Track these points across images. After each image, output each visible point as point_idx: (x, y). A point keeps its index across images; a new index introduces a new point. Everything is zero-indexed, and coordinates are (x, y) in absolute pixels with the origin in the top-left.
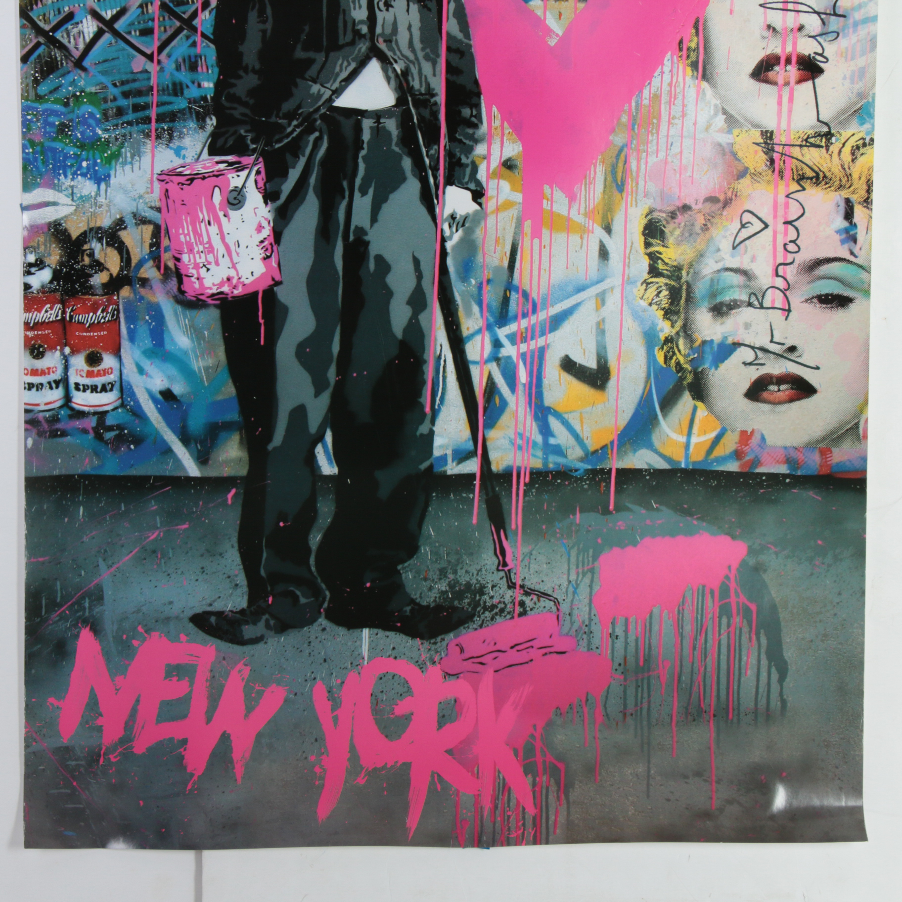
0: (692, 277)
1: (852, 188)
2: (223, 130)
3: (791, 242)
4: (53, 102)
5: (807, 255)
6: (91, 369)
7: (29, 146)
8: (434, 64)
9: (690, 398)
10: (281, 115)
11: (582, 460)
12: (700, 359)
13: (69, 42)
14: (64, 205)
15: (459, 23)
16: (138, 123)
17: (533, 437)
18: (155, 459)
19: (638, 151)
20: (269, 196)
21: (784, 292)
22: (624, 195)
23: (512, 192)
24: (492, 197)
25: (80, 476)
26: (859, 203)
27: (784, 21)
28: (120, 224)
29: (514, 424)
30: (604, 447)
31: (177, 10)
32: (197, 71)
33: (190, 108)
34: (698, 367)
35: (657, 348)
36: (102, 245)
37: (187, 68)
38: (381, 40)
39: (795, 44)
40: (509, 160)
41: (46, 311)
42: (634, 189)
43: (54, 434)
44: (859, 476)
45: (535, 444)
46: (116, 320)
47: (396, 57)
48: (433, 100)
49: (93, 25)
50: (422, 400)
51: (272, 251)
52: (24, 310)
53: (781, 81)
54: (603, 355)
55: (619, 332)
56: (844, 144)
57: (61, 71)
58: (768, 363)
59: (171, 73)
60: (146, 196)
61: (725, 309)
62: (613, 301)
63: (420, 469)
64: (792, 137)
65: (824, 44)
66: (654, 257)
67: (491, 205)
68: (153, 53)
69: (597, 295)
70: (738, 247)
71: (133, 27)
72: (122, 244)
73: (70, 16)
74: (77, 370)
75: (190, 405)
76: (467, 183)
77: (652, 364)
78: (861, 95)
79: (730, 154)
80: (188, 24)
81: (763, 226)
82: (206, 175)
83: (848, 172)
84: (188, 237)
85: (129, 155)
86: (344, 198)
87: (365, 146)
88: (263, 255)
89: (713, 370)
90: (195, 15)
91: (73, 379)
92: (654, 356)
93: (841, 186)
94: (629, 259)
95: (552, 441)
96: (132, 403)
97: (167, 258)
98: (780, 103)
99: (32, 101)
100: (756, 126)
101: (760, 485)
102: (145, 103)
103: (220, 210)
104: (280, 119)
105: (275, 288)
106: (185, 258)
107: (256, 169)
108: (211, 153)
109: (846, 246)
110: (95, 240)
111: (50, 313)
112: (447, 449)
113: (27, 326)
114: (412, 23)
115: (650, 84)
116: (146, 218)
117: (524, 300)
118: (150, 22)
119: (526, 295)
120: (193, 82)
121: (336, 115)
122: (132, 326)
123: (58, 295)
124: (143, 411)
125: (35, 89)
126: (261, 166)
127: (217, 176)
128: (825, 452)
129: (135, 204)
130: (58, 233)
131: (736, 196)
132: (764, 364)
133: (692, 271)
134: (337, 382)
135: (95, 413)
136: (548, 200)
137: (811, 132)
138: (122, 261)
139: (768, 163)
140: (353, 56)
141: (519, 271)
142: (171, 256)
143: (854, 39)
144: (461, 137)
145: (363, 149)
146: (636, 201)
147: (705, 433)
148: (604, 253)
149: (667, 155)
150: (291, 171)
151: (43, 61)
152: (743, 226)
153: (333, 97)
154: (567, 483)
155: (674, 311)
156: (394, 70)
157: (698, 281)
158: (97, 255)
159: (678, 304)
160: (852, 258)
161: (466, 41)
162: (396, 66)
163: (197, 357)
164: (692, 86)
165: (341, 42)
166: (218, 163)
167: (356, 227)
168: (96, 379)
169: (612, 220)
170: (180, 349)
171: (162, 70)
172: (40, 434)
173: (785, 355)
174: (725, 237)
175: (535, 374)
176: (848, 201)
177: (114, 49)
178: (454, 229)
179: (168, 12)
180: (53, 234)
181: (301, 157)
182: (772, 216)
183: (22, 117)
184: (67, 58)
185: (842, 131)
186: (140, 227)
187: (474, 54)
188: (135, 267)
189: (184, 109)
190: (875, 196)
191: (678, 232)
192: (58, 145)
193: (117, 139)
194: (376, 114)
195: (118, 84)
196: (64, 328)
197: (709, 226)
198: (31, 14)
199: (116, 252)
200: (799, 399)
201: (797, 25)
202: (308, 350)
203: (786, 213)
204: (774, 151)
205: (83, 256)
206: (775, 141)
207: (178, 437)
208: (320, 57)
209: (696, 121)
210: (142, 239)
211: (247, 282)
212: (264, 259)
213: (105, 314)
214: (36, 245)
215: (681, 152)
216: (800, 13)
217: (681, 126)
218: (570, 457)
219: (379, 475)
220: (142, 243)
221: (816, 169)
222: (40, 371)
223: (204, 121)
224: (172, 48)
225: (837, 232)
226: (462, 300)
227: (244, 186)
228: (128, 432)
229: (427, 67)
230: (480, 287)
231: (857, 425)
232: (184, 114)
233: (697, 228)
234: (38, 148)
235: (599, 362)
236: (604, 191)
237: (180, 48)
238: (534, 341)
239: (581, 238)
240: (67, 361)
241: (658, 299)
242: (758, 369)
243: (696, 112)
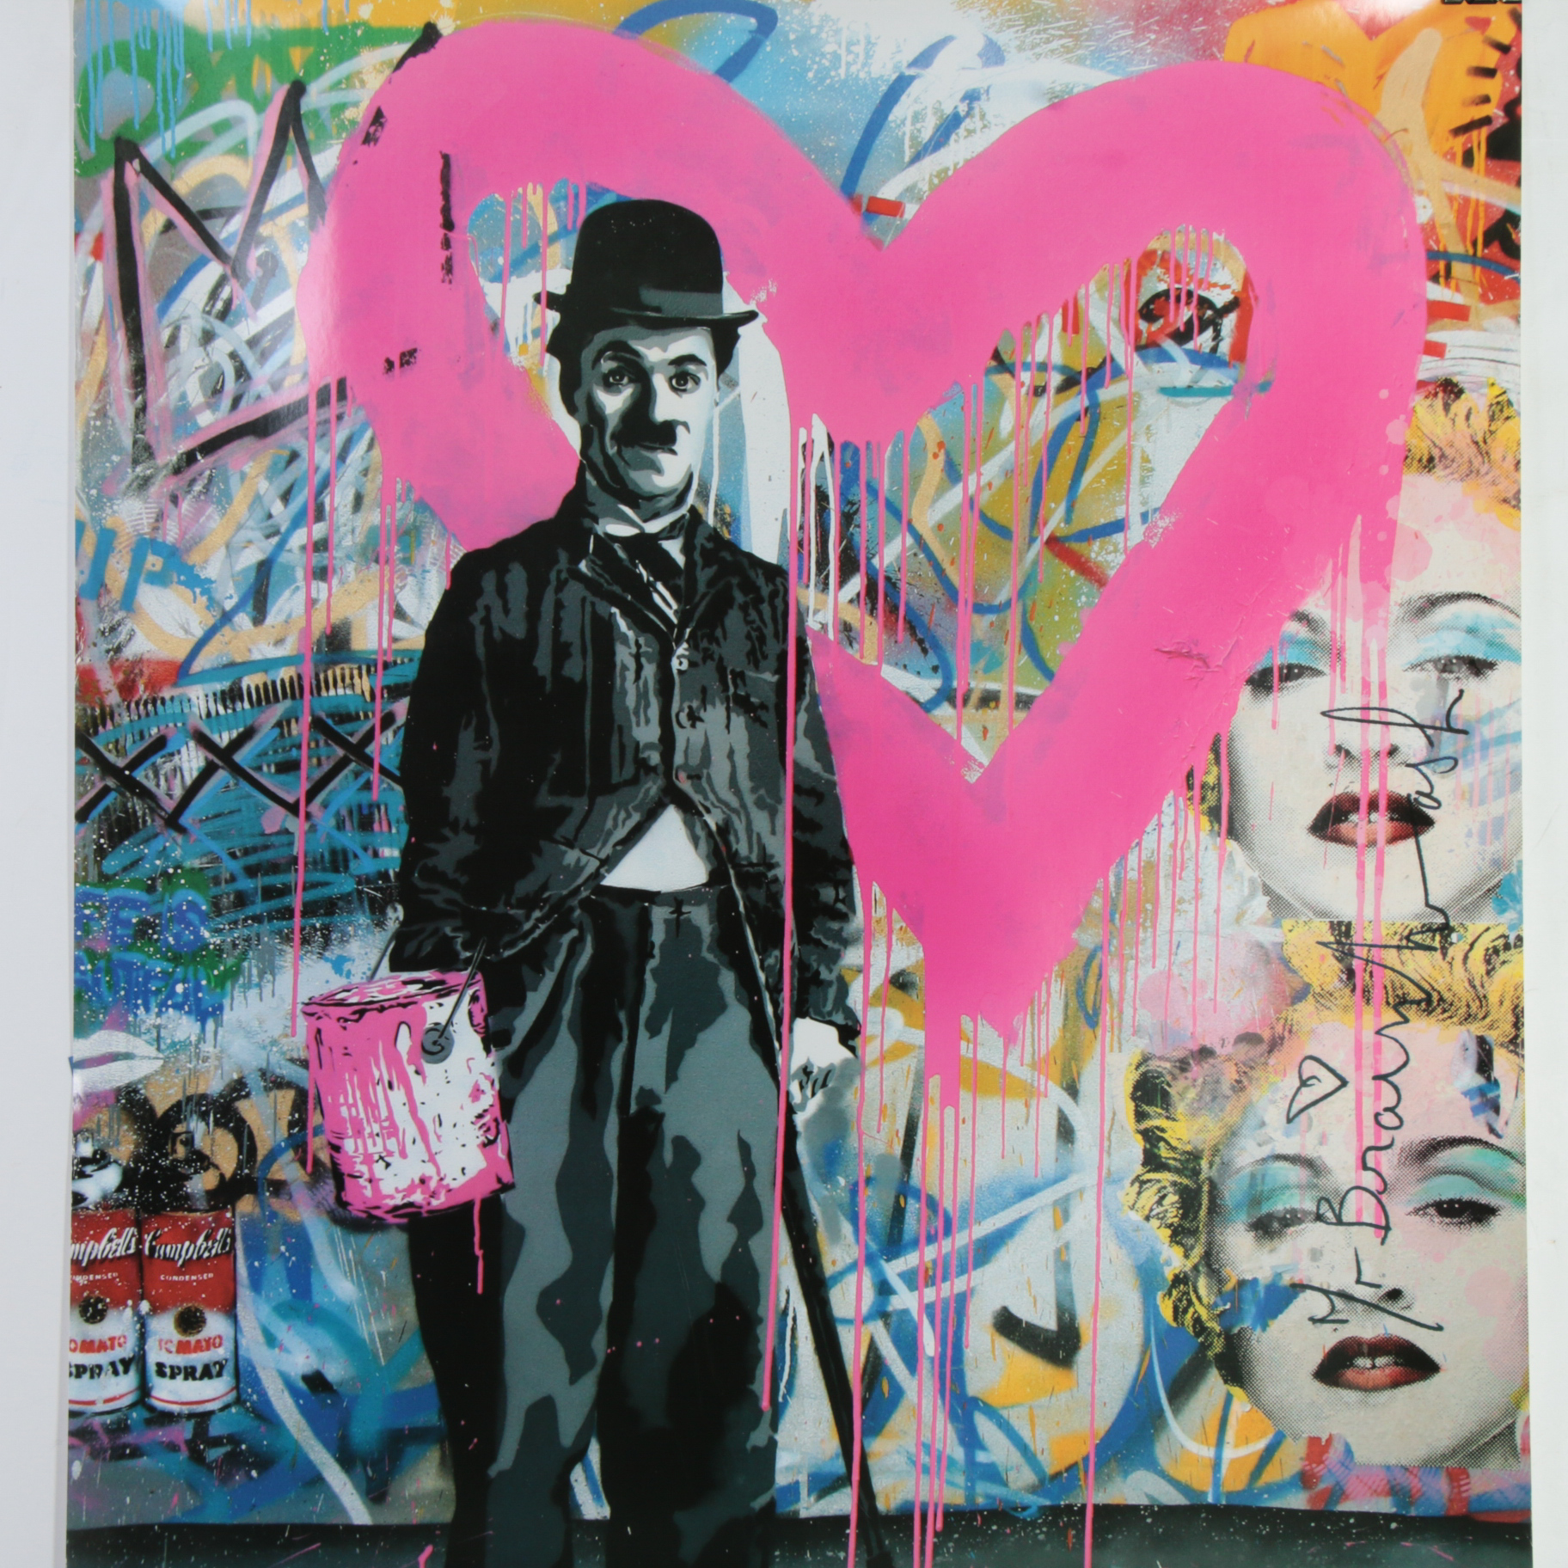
0: (1218, 1171)
1: (1488, 1020)
2: (415, 928)
3: (1386, 1110)
4: (129, 886)
5: (1416, 1132)
6: (184, 1338)
7: (85, 959)
8: (773, 813)
9: (1220, 1381)
10: (513, 901)
11: (1034, 1490)
12: (1236, 1312)
13: (158, 785)
14: (143, 1058)
15: (814, 747)
16: (271, 918)
17: (948, 1451)
18: (293, 1495)
19: (1122, 957)
20: (492, 1039)
21: (1377, 1196)
22: (1099, 1031)
23: (907, 1028)
24: (873, 1037)
25: (163, 1526)
26: (1502, 1045)
27: (1364, 740)
28: (238, 1088)
29: (915, 1427)
30: (1072, 1468)
31: (340, 729)
32: (372, 829)
33: (360, 892)
34: (1232, 1326)
35: (1160, 1294)
36: (208, 1124)
37: (356, 825)
38: (683, 775)
39: (1383, 778)
40: (901, 973)
41: (110, 1240)
42: (1116, 1021)
43: (119, 1454)
44: (1518, 1519)
45: (952, 1462)
46: (229, 1252)
47: (708, 804)
48: (770, 874)
49: (198, 757)
50: (755, 1387)
51: (498, 1133)
52: (73, 1238)
53: (1361, 839)
54: (1067, 1305)
55: (1094, 1268)
56: (1472, 945)
57: (142, 835)
58: (1353, 1319)
59: (328, 834)
60: (284, 1040)
61: (1276, 1225)
62: (1083, 1213)
63: (753, 1509)
64: (1384, 932)
65: (1433, 778)
66: (1152, 1138)
67: (871, 1051)
68: (298, 802)
69: (1056, 1203)
70: (1296, 1120)
71: (265, 758)
72: (241, 1122)
73: (160, 743)
74: (161, 1341)
75: (354, 1399)
76: (830, 1014)
77: (1152, 1321)
78: (1498, 864)
79: (1277, 961)
80: (358, 752)
81: (1338, 1083)
82: (386, 1004)
83: (1481, 992)
84: (353, 1110)
85: (255, 971)
86: (620, 1039)
87: (656, 951)
88: (483, 1139)
89: (1258, 1330)
90: (369, 737)
91: (154, 1356)
92: (1156, 1307)
93: (1470, 1015)
94: (1110, 1140)
95: (981, 1457)
96: (255, 1397)
97: (318, 1146)
98: (1361, 876)
99: (94, 885)
100: (1322, 914)
101: (1345, 1533)
102: (283, 884)
103: (410, 1062)
104: (512, 908)
105: (502, 1196)
106: (349, 1145)
107: (470, 992)
108: (396, 966)
109: (1482, 1118)
110: (195, 1117)
111: (117, 1243)
112: (799, 1472)
113: (76, 1263)
114: (736, 748)
115: (1139, 844)
116: (283, 1078)
117: (930, 1213)
118: (294, 750)
119: (932, 1204)
120: (365, 849)
121: (606, 900)
122: (256, 1264)
123: (130, 1212)
124: (273, 1411)
125: (99, 864)
126: (479, 987)
127: (404, 1006)
128: (1457, 1476)
129: (264, 1054)
130: (132, 1106)
131: (1290, 1031)
132: (1345, 1321)
133: (1217, 1160)
134: (608, 1357)
135: (190, 1416)
136: (968, 1041)
137: (1416, 924)
138: (240, 1152)
139: (1344, 977)
140: (637, 802)
141: (920, 1163)
142: (325, 1142)
143: (1483, 769)
144: (820, 937)
145: (653, 956)
146: (1120, 1043)
147: (1247, 1441)
148: (1066, 1132)
149: (1170, 964)
150: (530, 996)
151: (114, 818)
152: (1304, 1083)
153: (602, 871)
154: (1008, 1531)
155: (1189, 1229)
156: (706, 824)
157: (1229, 1177)
158: (200, 1142)
159: (1195, 1218)
160: (1492, 1139)
161: (826, 775)
162: (707, 818)
163: (367, 1317)
164: (1210, 847)
165: (615, 779)
166: (406, 983)
167: (642, 1089)
168: (193, 1356)
169: (1079, 1074)
170: (339, 1303)
171: (313, 828)
172: (95, 1454)
173: (1383, 1305)
174: (1273, 1102)
175: (950, 1339)
176: (1482, 1041)
177: (232, 795)
178: (809, 1092)
179: (324, 734)
180: (124, 1107)
181: (547, 971)
182: (1353, 1066)
183: (76, 912)
184: (152, 811)
185: (1467, 923)
186: (272, 1094)
187: (841, 798)
188: (263, 1161)
189: (349, 894)
190: (1528, 1033)
191: (1192, 1094)
192: (136, 958)
193: (235, 946)
194: (676, 899)
195: (238, 854)
196: (141, 1269)
197: (1246, 1083)
198: (94, 741)
199: (230, 1137)
200: (1408, 1381)
201: (1387, 747)
202: (558, 1301)
203: (1377, 1061)
204: (1353, 956)
205: (174, 1144)
206: (1355, 939)
207: (334, 1456)
208: (580, 805)
209: (1218, 905)
210: (275, 1113)
211: (454, 1185)
212: (484, 1145)
213: (210, 1243)
214: (94, 1126)
215: (1195, 958)
216: (1391, 727)
217: (1193, 914)
218: (1011, 1485)
219: (682, 1519)
220: (275, 1122)
221: (1426, 987)
222: (97, 1344)
223: (383, 913)
224: (331, 792)
225: (1466, 1093)
226: (824, 1213)
227: (450, 1021)
228: (247, 1448)
229: (760, 820)
230: (854, 1190)
231: (1511, 1428)
232: (349, 902)
233: (1225, 1087)
234: (102, 964)
235: (1060, 1319)
236: (1064, 1026)
237: (344, 792)
238: (948, 1283)
239: (1027, 1105)
240: (143, 1325)
241: (1161, 1209)
242: (1335, 1330)
243: (1219, 891)
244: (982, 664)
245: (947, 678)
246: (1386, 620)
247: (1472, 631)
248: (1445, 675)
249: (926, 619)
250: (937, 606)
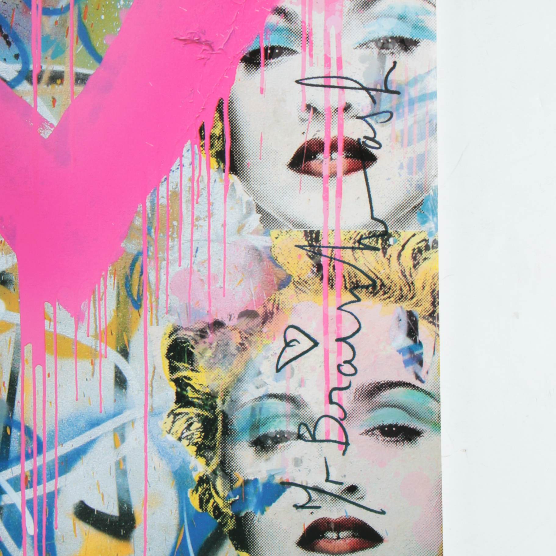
0: (229, 406)
1: (415, 300)
3: (345, 362)
5: (366, 377)
9: (233, 548)
12: (243, 501)
19: (157, 259)
21: (339, 421)
22: (142, 311)
23: (8, 312)
26: (424, 317)
27: (327, 100)
34: (240, 511)
35: (190, 491)
39: (341, 127)
40: (2, 273)
42: (154, 304)
53: (326, 172)
54: (125, 499)
55: (143, 473)
56: (403, 247)
58: (324, 506)
61: (270, 442)
62: (135, 436)
65: (375, 127)
66: (181, 384)
69: (115, 430)
70: (283, 370)
77: (185, 508)
78: (422, 188)
79: (268, 260)
81: (312, 344)
83: (410, 280)
89: (259, 514)
92: (187, 499)
93: (402, 296)
94: (152, 386)
98: (326, 198)
100: (298, 225)
109: (411, 368)
115: (167, 179)
117: (28, 438)
119: (29, 433)
131: (278, 309)
132: (319, 507)
133: (228, 398)
136: (50, 320)
137: (364, 232)
139: (315, 269)
141: (20, 404)
143: (410, 120)
146: (157, 319)
148: (121, 381)
149: (192, 264)
152: (287, 344)
155: (209, 446)
157: (236, 410)
159: (213, 438)
160: (417, 383)
164: (218, 180)
169: (129, 341)
173: (344, 496)
174: (267, 358)
175: (44, 524)
176: (410, 314)
182: (322, 332)
185: (400, 231)
190: (441, 310)
191: (209, 353)
197: (247, 345)
200: (362, 548)
201: (343, 105)
203: (338, 328)
204: (321, 255)
206: (322, 243)
209: (225, 221)
216: (346, 90)
217: (207, 228)
221: (372, 276)
225: (400, 351)
233: (233, 348)
235: (121, 508)
236: (118, 308)
238: (42, 486)
239: (92, 363)
241: (189, 433)
242: (312, 513)
243: (225, 211)
244: (50, 52)
245: (26, 63)
246: (341, 11)
247: (402, 18)
248: (383, 51)
249: (9, 20)
250: (16, 10)
